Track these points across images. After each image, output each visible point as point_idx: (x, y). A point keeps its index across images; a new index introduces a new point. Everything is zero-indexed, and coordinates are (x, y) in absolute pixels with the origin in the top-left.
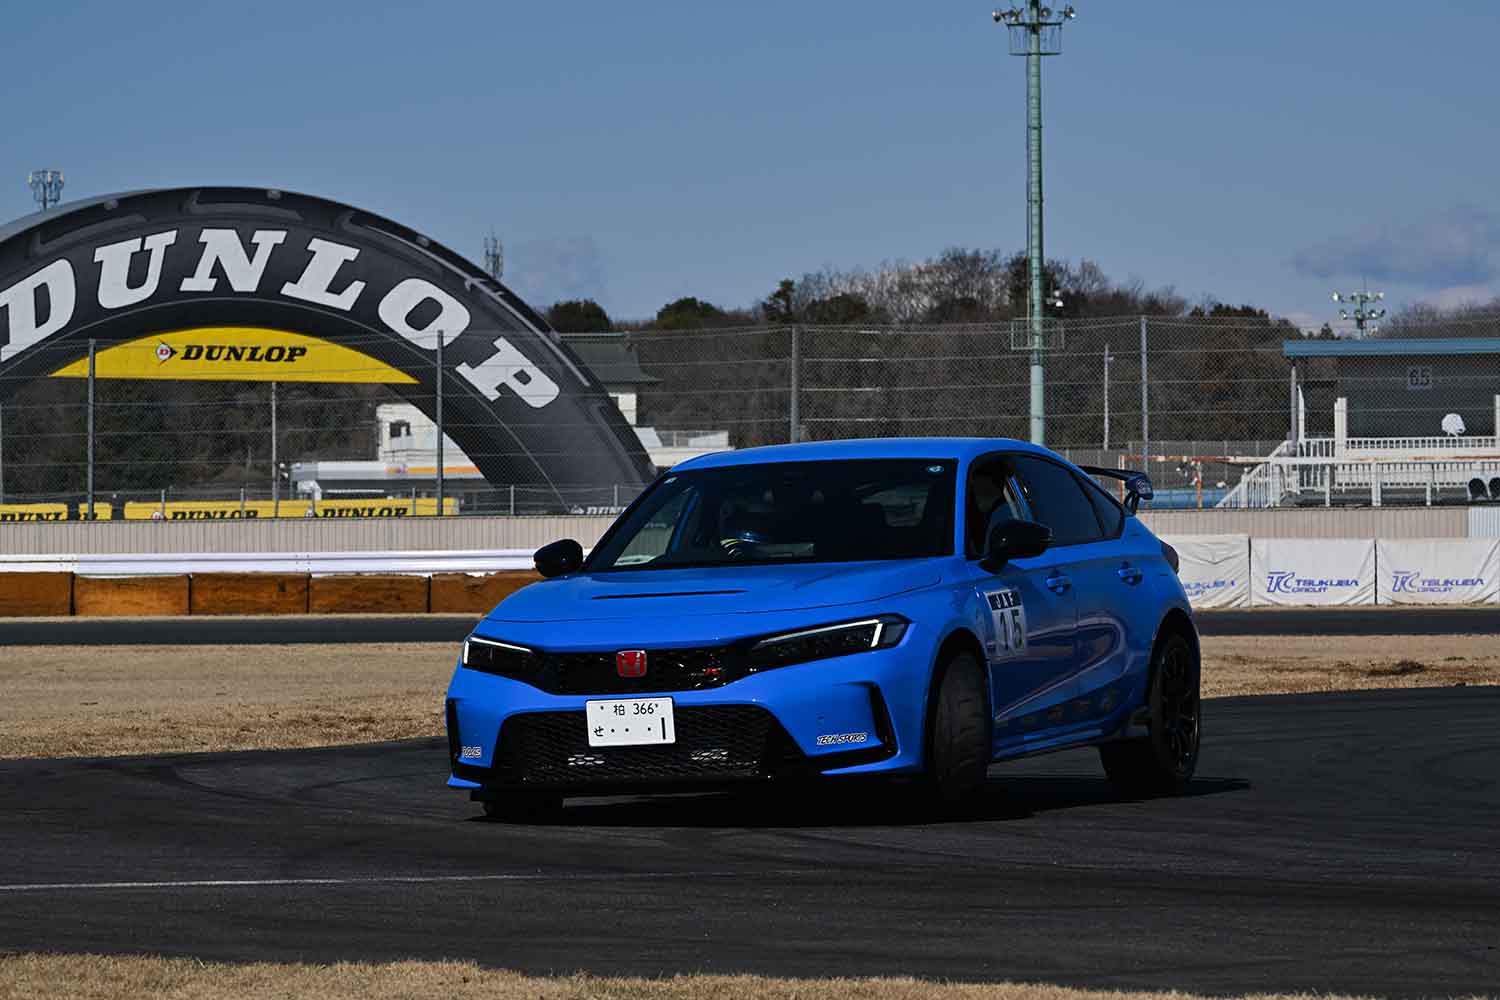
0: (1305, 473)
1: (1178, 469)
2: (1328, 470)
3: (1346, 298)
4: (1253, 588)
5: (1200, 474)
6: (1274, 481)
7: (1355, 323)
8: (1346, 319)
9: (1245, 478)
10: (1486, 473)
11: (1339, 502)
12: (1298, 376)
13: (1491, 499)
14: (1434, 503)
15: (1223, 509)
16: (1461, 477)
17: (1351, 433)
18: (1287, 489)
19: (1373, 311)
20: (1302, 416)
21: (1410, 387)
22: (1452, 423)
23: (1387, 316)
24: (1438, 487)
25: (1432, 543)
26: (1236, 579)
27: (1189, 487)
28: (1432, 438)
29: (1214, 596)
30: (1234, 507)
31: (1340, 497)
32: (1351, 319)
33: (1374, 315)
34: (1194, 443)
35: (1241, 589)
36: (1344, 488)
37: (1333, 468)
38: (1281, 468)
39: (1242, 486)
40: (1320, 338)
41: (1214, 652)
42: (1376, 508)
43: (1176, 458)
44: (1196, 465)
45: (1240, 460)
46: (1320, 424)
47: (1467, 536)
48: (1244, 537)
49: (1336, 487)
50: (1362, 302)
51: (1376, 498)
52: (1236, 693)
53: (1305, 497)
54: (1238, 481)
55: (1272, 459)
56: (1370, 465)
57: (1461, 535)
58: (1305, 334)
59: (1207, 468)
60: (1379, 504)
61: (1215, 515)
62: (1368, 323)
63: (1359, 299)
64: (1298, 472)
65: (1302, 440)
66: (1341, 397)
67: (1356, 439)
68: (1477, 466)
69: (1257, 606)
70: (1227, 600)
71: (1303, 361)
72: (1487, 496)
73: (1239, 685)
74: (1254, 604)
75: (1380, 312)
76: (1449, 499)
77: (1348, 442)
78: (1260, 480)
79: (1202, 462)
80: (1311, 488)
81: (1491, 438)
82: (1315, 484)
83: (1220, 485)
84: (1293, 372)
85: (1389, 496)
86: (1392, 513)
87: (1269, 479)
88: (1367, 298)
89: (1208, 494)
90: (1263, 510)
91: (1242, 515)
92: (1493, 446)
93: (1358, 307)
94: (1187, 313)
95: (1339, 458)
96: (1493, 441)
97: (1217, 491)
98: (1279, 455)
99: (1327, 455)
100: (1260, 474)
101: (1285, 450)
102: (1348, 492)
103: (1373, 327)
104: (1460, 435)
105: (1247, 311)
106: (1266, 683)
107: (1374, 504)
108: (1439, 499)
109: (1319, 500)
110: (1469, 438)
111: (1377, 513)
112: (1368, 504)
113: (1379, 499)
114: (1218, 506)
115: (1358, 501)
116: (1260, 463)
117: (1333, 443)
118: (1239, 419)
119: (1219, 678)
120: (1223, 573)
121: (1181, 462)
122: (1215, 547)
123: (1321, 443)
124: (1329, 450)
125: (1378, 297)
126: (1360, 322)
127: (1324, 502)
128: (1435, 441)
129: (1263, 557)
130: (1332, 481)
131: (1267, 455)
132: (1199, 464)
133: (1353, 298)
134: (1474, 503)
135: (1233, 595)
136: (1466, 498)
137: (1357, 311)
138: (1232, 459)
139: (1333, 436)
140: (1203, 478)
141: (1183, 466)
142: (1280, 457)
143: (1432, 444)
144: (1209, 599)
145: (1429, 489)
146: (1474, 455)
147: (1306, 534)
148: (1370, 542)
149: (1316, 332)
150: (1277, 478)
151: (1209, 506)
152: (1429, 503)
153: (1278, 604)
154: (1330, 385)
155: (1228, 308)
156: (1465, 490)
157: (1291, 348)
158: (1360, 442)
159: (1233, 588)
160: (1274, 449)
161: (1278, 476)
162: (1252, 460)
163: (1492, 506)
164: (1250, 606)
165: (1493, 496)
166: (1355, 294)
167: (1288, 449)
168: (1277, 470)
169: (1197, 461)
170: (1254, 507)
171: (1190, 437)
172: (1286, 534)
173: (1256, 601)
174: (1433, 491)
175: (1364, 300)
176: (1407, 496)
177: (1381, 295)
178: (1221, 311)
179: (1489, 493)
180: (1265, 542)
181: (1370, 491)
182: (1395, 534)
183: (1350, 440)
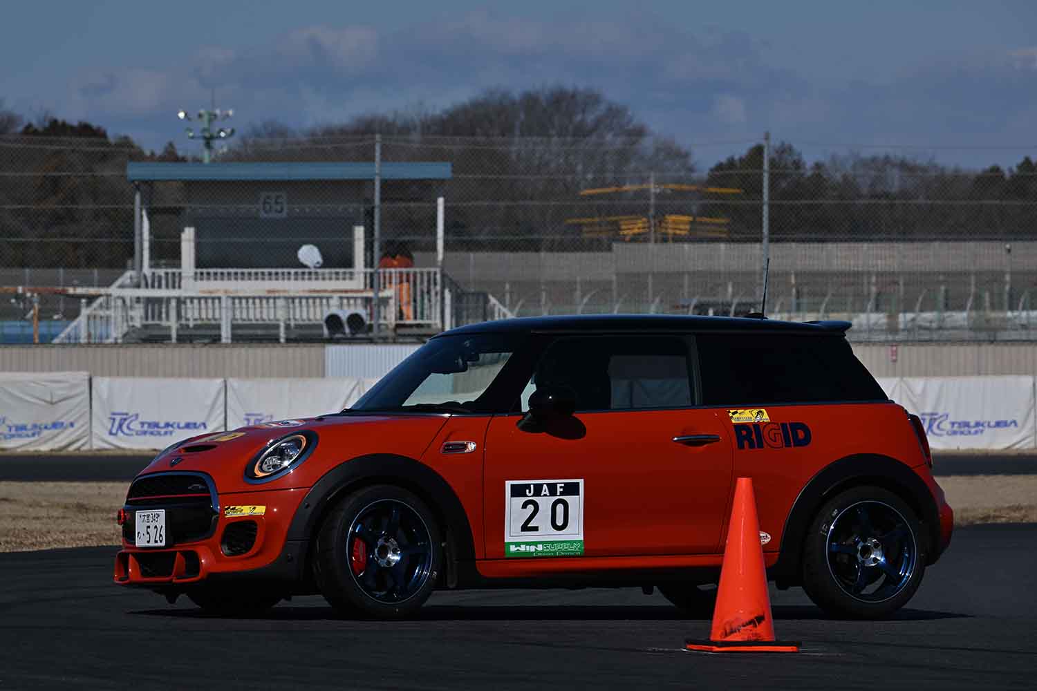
0: (150, 307)
1: (13, 301)
2: (173, 303)
3: (194, 116)
4: (94, 430)
5: (36, 305)
6: (115, 313)
7: (202, 142)
8: (192, 138)
9: (85, 312)
10: (346, 308)
11: (187, 337)
12: (142, 202)
13: (349, 336)
14: (288, 340)
15: (63, 345)
16: (318, 314)
17: (199, 264)
18: (131, 324)
19: (222, 130)
20: (146, 245)
21: (263, 215)
22: (309, 254)
23: (237, 134)
24: (292, 323)
25: (286, 384)
26: (76, 420)
27: (23, 319)
28: (286, 270)
29: (52, 438)
30: (73, 343)
31: (187, 333)
32: (198, 138)
33: (223, 134)
34: (27, 271)
35: (80, 431)
36: (191, 324)
37: (180, 301)
38: (124, 302)
39: (82, 320)
40: (162, 159)
41: (56, 499)
42: (226, 345)
43: (10, 289)
44: (32, 296)
45: (80, 291)
46: (167, 252)
47: (323, 376)
48: (84, 375)
49: (183, 322)
50: (210, 121)
51: (226, 333)
52: (81, 544)
53: (149, 332)
54: (76, 314)
55: (114, 290)
56: (219, 298)
57: (318, 376)
58: (148, 153)
59: (44, 300)
60: (229, 341)
61: (54, 351)
62: (216, 144)
63: (206, 118)
64: (141, 305)
65: (147, 270)
66: (190, 226)
67: (205, 271)
68: (334, 301)
69: (98, 450)
70: (63, 444)
71: (147, 186)
72: (344, 333)
73: (84, 535)
74: (95, 447)
75: (229, 131)
76: (304, 336)
77: (196, 273)
78: (101, 313)
79: (39, 294)
80: (157, 322)
81: (348, 270)
82: (160, 318)
83: (56, 317)
84: (138, 197)
85: (240, 332)
86: (243, 351)
87: (111, 313)
88: (215, 116)
89: (43, 328)
90: (106, 346)
91: (83, 350)
92: (351, 279)
93: (206, 125)
94: (20, 129)
95: (186, 290)
96: (351, 274)
97: (53, 323)
98: (122, 286)
99: (174, 287)
100: (101, 306)
101: (128, 281)
102: (196, 327)
103: (221, 147)
104: (315, 267)
105: (85, 130)
106: (113, 534)
107: (224, 341)
108: (293, 336)
109: (166, 336)
110: (327, 270)
111: (227, 351)
112: (216, 340)
113: (230, 336)
114: (56, 341)
115: (204, 337)
116: (100, 296)
117: (180, 274)
118: (76, 246)
119: (63, 528)
120: (58, 414)
121: (16, 292)
122: (54, 385)
123: (167, 274)
124: (175, 281)
125: (228, 115)
126: (208, 141)
127: (169, 337)
128: (289, 273)
129: (105, 396)
130: (179, 316)
131: (108, 285)
132: (35, 295)
133: (200, 116)
134: (331, 341)
135: (73, 437)
136: (322, 335)
137: (204, 130)
138: (71, 291)
139: (179, 266)
140: (40, 310)
141: (19, 297)
142: (122, 289)
143: (286, 277)
144: (46, 442)
145: (282, 325)
146: (330, 288)
147: (151, 371)
148: (219, 382)
149: (159, 151)
150: (120, 311)
151: (46, 341)
152: (282, 340)
153: (119, 448)
154: (177, 211)
155: (64, 124)
156: (320, 327)
157: (136, 171)
158: (222, 274)
159: (71, 430)
160: (116, 279)
161: (120, 309)
162: (92, 291)
163: (350, 343)
164: (90, 450)
165: (353, 334)
166: (202, 111)
167: (131, 281)
168: (120, 302)
169: (33, 292)
170: (96, 343)
171: (23, 265)
172: (130, 372)
173: (97, 444)
174: (288, 327)
175: (213, 117)
176: (260, 332)
177: (231, 112)
178: (56, 128)
179: (347, 330)
180: (107, 380)
181: (218, 327)
182: (247, 373)
183: (199, 270)
